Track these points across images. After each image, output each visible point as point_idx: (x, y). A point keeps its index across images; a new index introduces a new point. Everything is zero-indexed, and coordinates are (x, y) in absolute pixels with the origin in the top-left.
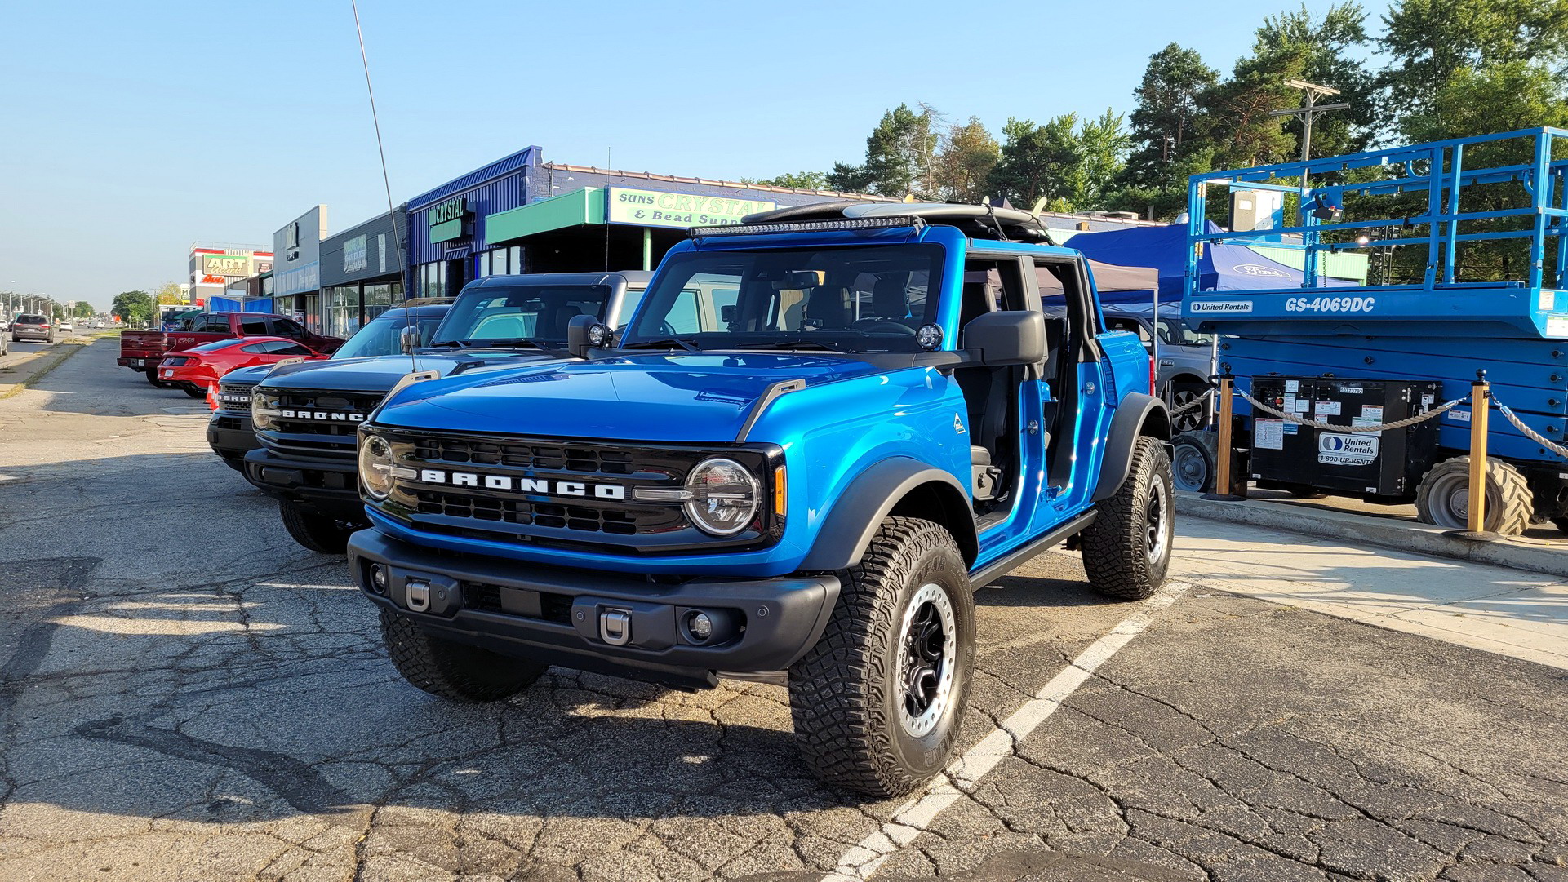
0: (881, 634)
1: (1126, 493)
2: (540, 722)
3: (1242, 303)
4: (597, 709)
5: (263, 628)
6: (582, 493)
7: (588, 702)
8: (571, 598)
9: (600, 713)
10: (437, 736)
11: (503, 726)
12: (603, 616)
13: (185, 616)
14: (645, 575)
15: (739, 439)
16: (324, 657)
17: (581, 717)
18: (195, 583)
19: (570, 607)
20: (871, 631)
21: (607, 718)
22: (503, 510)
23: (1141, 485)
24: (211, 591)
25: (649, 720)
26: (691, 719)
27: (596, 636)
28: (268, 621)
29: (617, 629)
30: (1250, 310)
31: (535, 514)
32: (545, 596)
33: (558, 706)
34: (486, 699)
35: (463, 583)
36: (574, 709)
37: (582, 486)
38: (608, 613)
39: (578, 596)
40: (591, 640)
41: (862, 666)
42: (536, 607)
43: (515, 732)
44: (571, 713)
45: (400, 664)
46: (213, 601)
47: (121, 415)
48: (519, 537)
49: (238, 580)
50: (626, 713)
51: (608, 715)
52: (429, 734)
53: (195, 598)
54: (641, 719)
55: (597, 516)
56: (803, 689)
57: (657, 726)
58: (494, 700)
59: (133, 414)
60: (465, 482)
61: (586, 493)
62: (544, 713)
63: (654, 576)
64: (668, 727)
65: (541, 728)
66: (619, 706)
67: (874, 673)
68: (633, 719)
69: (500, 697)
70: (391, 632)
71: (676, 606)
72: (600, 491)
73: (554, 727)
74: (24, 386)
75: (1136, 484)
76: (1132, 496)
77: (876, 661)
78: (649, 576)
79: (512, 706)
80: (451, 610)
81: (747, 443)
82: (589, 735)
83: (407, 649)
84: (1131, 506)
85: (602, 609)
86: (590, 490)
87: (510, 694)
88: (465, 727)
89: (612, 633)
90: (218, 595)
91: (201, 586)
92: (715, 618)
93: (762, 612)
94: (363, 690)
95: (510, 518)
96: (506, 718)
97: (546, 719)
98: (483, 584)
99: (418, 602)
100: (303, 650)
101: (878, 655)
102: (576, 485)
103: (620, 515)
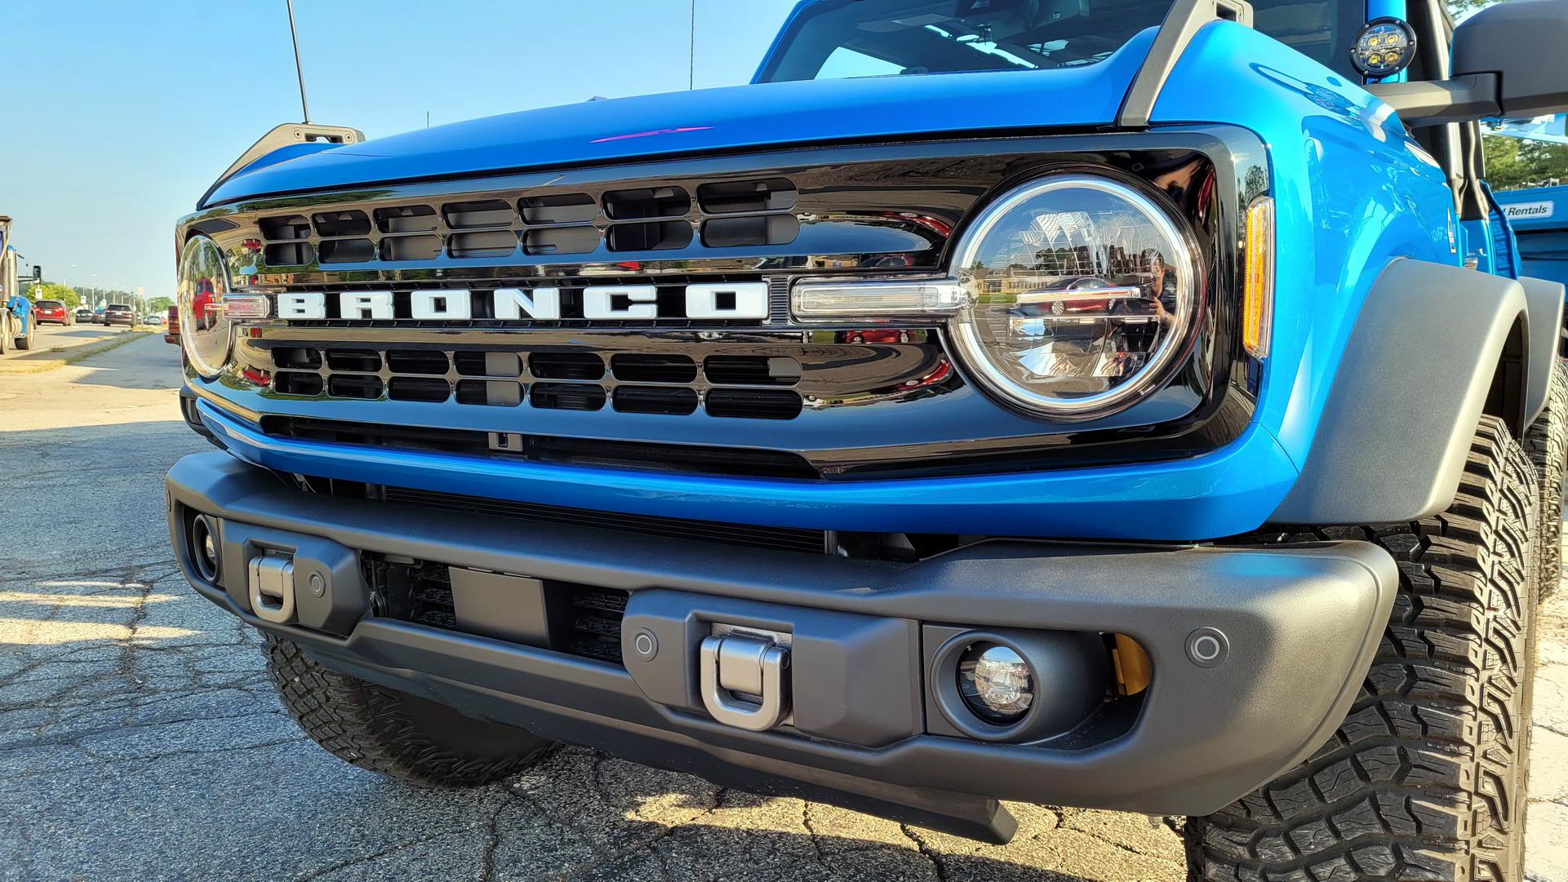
0: (1495, 709)
1: (1536, 432)
2: (568, 835)
3: (1536, 205)
4: (682, 805)
5: (155, 635)
6: (650, 312)
7: (662, 790)
8: (622, 595)
9: (684, 817)
10: (360, 867)
11: (495, 845)
12: (708, 649)
13: (52, 614)
14: (820, 534)
15: (1130, 117)
16: (226, 686)
17: (650, 826)
18: (101, 565)
19: (620, 617)
20: (1474, 699)
21: (697, 828)
22: (453, 376)
23: (1557, 420)
24: (113, 578)
25: (781, 835)
26: (865, 837)
27: (684, 700)
28: (170, 624)
29: (746, 682)
30: (1549, 213)
31: (528, 378)
32: (557, 592)
33: (606, 796)
34: (471, 781)
35: (370, 559)
36: (636, 806)
37: (649, 292)
38: (723, 637)
39: (639, 590)
40: (673, 709)
41: (1453, 803)
42: (533, 617)
43: (516, 861)
44: (630, 815)
45: (301, 718)
46: (112, 591)
47: (153, 388)
48: (493, 443)
49: (164, 563)
50: (735, 818)
51: (701, 821)
52: (347, 863)
53: (86, 587)
54: (766, 834)
55: (690, 374)
56: (1254, 854)
57: (800, 851)
58: (487, 783)
59: (165, 387)
60: (367, 313)
61: (660, 313)
62: (578, 813)
63: (844, 538)
64: (822, 855)
65: (569, 852)
66: (720, 802)
67: (1485, 820)
68: (749, 832)
69: (496, 777)
70: (279, 657)
71: (922, 622)
72: (700, 301)
73: (597, 850)
74: (64, 362)
75: (1551, 417)
76: (1545, 436)
77: (1489, 788)
78: (829, 537)
79: (519, 796)
80: (341, 622)
81: (1152, 124)
82: (665, 871)
83: (310, 691)
84: (1545, 452)
85: (705, 629)
86: (671, 302)
87: (518, 769)
88: (420, 847)
89: (731, 696)
90: (122, 583)
91: (107, 571)
92: (1044, 662)
93: (1206, 648)
94: (258, 756)
95: (473, 394)
96: (503, 824)
97: (582, 830)
98: (417, 561)
99: (274, 601)
100: (199, 673)
101: (1492, 768)
102: (633, 292)
103: (756, 368)
